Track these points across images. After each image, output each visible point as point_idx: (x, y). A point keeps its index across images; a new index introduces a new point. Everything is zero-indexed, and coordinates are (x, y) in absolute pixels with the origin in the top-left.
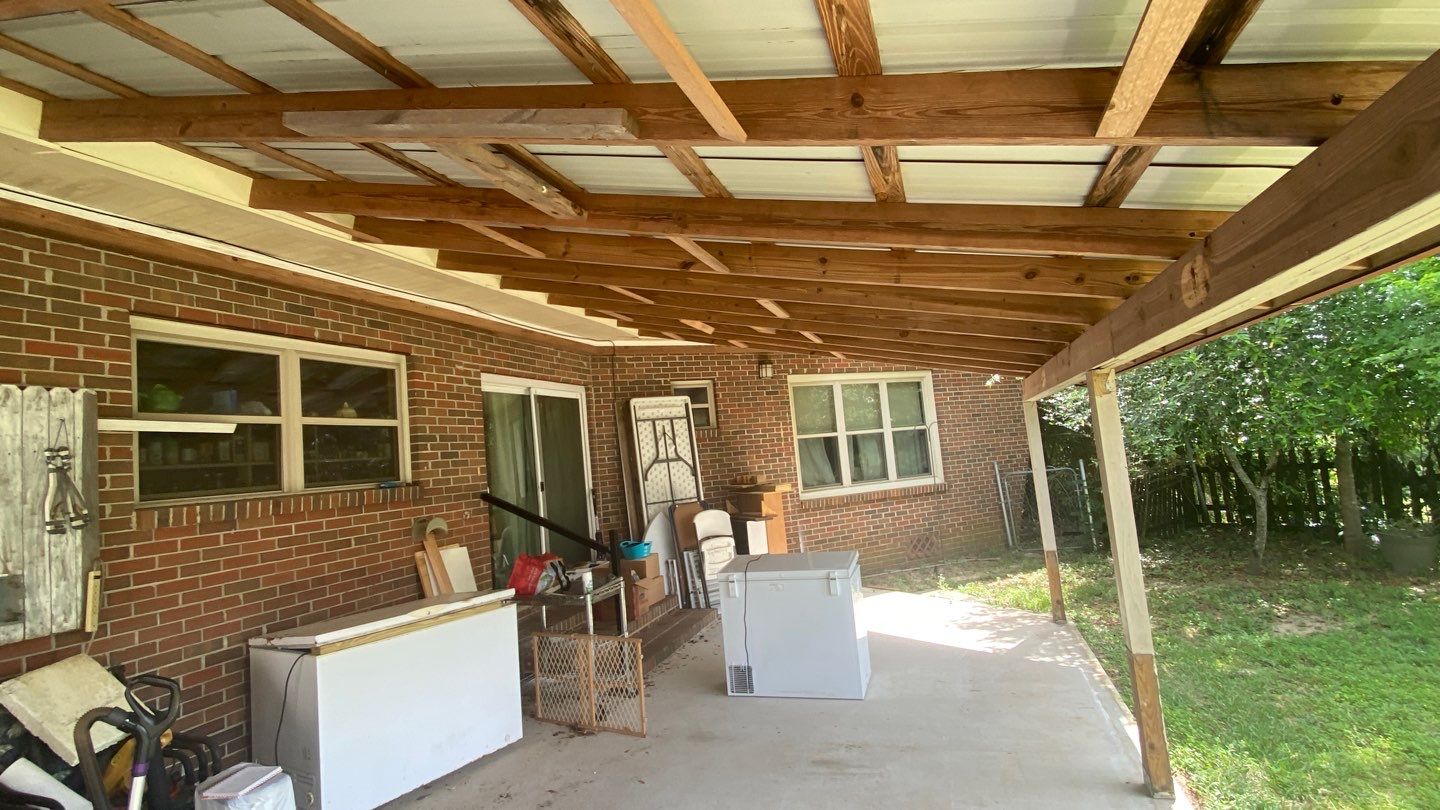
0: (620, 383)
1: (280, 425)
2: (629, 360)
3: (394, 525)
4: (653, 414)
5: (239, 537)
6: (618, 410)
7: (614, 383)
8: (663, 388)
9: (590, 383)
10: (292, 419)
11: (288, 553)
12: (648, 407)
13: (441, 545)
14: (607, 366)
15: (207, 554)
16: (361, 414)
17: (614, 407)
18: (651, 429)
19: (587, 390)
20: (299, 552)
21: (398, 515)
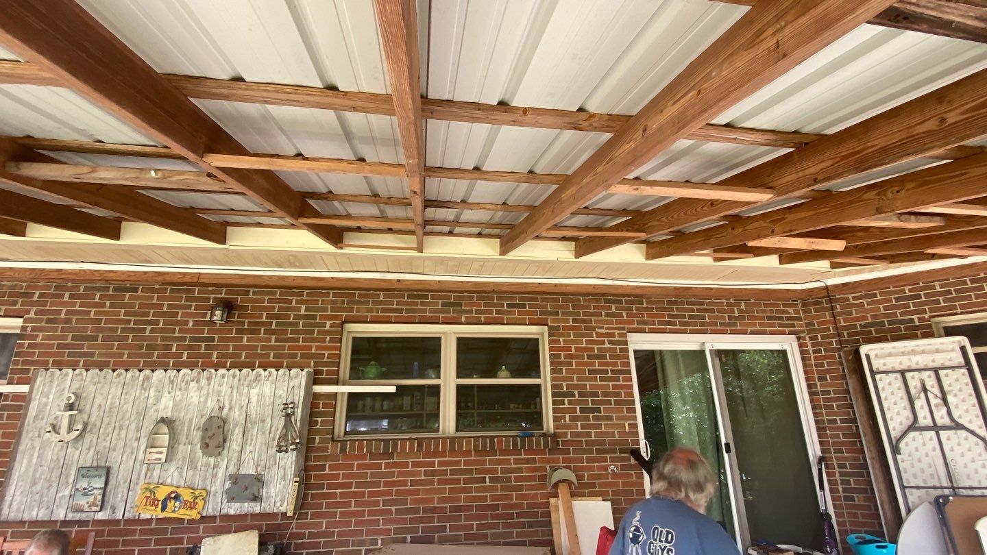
0: (846, 328)
1: (440, 385)
2: (854, 298)
3: (528, 470)
4: (900, 363)
5: (396, 465)
6: (848, 361)
7: (836, 328)
8: (918, 328)
9: (802, 331)
10: (448, 380)
11: (431, 483)
12: (890, 355)
13: (574, 495)
14: (825, 309)
15: (373, 475)
16: (514, 376)
17: (840, 357)
18: (900, 383)
19: (799, 338)
20: (440, 482)
21: (533, 460)
